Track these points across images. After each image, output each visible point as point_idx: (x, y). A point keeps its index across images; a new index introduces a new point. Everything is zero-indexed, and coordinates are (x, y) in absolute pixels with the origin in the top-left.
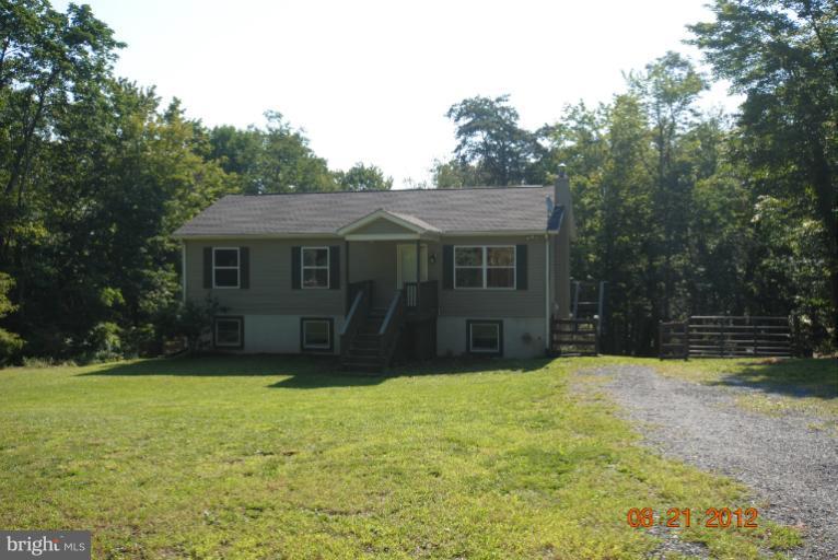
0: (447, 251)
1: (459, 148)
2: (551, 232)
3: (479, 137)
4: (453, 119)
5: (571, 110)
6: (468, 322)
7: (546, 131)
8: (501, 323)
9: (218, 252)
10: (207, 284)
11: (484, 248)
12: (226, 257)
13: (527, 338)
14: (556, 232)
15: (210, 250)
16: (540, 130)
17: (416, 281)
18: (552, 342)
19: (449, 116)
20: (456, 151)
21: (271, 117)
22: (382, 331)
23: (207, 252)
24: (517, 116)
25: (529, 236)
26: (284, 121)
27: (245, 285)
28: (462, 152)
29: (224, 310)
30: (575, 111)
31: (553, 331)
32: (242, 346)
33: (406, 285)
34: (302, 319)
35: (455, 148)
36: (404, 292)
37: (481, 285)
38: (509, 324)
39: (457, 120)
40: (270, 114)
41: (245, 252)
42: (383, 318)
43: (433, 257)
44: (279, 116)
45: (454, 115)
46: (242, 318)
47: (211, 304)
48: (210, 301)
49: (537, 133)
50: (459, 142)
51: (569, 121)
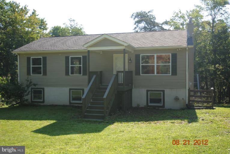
0: (137, 57)
1: (135, 28)
2: (190, 46)
3: (143, 25)
4: (133, 19)
5: (176, 14)
6: (147, 91)
7: (166, 23)
8: (163, 91)
9: (33, 59)
10: (28, 73)
11: (155, 56)
12: (36, 61)
13: (177, 99)
14: (192, 46)
15: (30, 58)
16: (164, 22)
17: (123, 70)
18: (189, 101)
19: (132, 17)
20: (134, 29)
21: (71, 21)
22: (105, 97)
23: (29, 59)
24: (155, 18)
25: (178, 49)
26: (75, 22)
27: (45, 73)
28: (137, 30)
29: (35, 85)
30: (178, 14)
31: (190, 96)
32: (43, 102)
33: (118, 72)
34: (70, 89)
35: (134, 28)
36: (117, 75)
37: (154, 74)
38: (168, 92)
39: (134, 19)
40: (71, 20)
41: (45, 59)
42: (106, 89)
43: (130, 60)
44: (74, 20)
45: (134, 17)
46: (43, 89)
47: (28, 83)
48: (28, 81)
49: (163, 24)
50: (135, 26)
51: (175, 18)
